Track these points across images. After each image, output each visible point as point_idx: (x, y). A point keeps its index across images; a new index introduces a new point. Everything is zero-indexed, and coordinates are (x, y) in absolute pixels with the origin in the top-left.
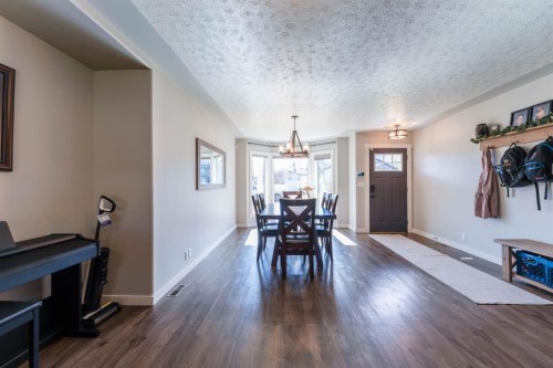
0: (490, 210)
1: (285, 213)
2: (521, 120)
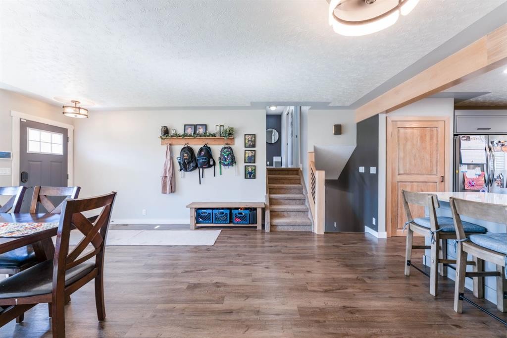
0: (171, 189)
2: (190, 131)
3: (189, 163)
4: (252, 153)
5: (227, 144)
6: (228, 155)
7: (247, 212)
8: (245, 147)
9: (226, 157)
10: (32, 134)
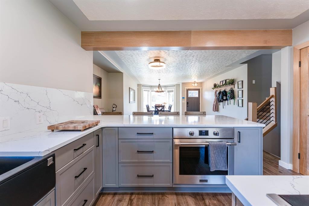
0: (216, 109)
1: (156, 110)
2: (221, 84)
4: (241, 92)
5: (232, 88)
8: (238, 89)
10: (190, 92)
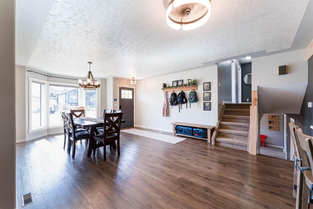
0: (167, 114)
2: (175, 84)
3: (174, 101)
4: (208, 94)
5: (193, 90)
6: (193, 96)
7: (201, 130)
8: (204, 91)
9: (192, 97)
10: (123, 91)
